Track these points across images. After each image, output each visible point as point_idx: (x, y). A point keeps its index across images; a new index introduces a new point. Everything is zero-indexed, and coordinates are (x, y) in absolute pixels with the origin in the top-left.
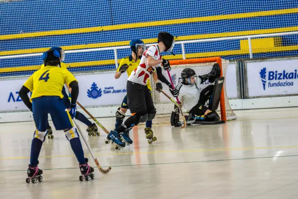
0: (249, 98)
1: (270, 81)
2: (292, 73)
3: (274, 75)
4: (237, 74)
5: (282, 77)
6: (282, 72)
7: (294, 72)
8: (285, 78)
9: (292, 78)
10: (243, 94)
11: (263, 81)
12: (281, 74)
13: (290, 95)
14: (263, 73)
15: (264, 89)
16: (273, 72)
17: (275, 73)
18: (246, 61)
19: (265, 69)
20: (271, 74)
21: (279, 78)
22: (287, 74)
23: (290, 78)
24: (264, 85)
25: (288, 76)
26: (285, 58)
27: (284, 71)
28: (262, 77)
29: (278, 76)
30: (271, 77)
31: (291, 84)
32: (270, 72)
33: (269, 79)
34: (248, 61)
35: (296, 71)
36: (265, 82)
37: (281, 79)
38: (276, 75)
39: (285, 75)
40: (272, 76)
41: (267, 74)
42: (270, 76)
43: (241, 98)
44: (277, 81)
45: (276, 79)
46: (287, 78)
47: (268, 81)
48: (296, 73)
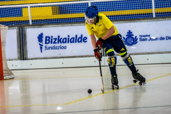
0: (28, 59)
1: (46, 45)
2: (66, 38)
3: (50, 40)
4: (18, 38)
5: (57, 41)
6: (57, 37)
7: (67, 37)
8: (59, 42)
9: (66, 42)
10: (23, 56)
11: (40, 45)
12: (56, 39)
13: (63, 57)
14: (40, 37)
15: (41, 52)
16: (49, 37)
17: (51, 38)
18: (26, 27)
19: (42, 34)
20: (48, 39)
21: (54, 43)
22: (61, 39)
23: (63, 43)
24: (41, 48)
25: (62, 40)
26: (59, 25)
27: (59, 36)
28: (39, 41)
29: (53, 40)
30: (48, 42)
31: (65, 48)
32: (46, 37)
33: (46, 43)
34: (27, 27)
35: (69, 36)
36: (42, 45)
37: (56, 43)
38: (52, 39)
39: (59, 40)
40: (49, 40)
41: (44, 39)
42: (46, 40)
43: (21, 60)
44: (52, 45)
45: (51, 43)
46: (61, 43)
47: (44, 45)
48: (68, 38)
